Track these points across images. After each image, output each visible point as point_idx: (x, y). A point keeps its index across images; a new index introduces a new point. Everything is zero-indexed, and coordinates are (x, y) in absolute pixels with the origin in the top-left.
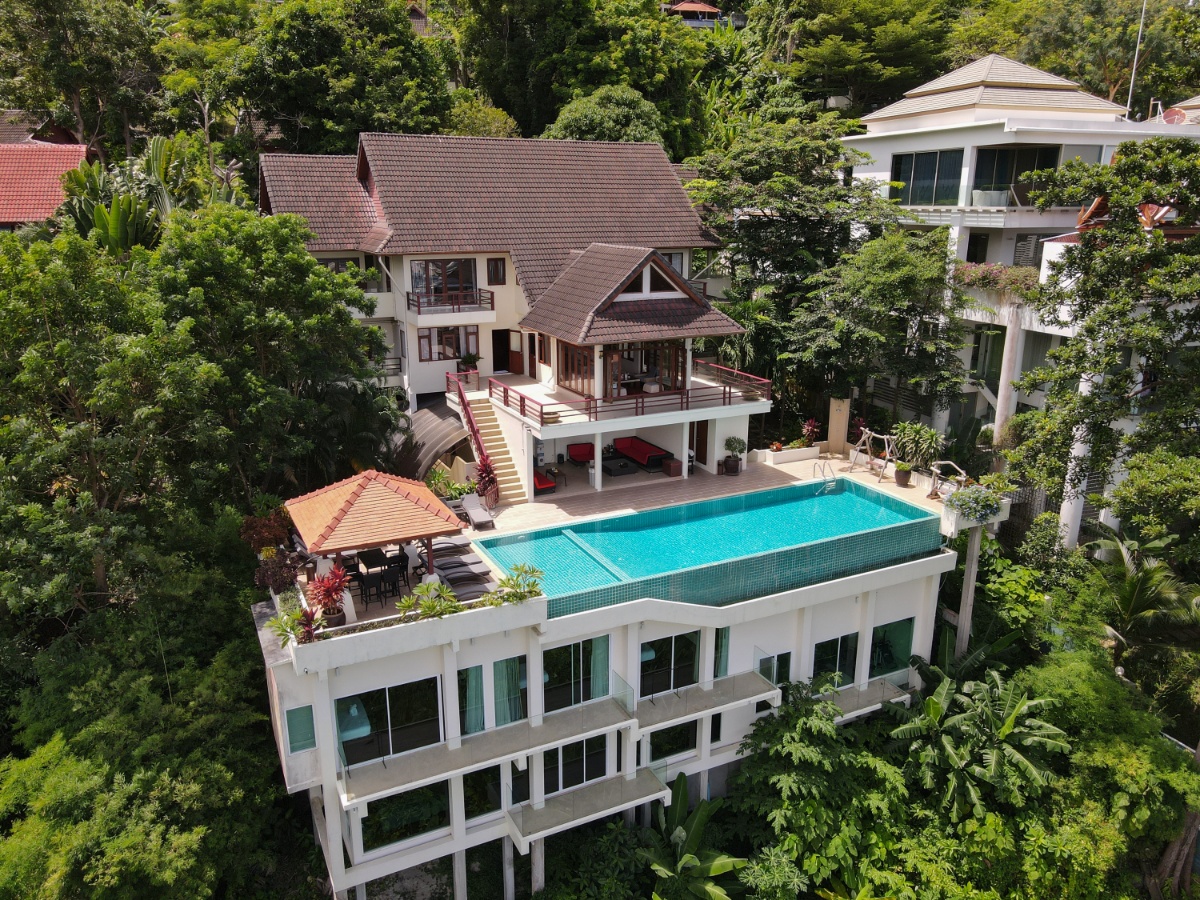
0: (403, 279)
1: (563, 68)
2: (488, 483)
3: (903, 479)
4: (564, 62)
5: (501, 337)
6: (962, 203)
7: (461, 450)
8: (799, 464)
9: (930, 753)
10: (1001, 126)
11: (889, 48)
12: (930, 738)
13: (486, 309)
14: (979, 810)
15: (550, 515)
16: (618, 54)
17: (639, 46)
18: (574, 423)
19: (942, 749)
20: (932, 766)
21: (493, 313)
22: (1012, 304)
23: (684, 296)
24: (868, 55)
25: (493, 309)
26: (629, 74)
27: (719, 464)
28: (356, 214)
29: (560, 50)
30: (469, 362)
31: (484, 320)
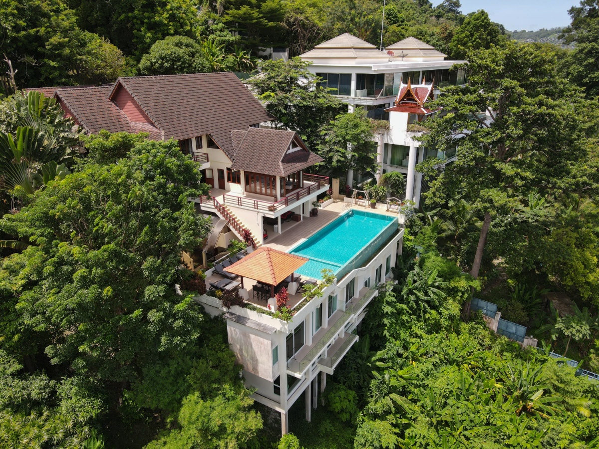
1: (135, 21)
3: (373, 206)
4: (135, 17)
6: (353, 95)
8: (330, 206)
9: (412, 298)
10: (371, 67)
11: (268, 13)
12: (410, 292)
13: (205, 162)
14: (429, 310)
16: (165, 15)
17: (175, 11)
19: (416, 294)
20: (414, 301)
21: (209, 163)
22: (379, 134)
23: (301, 148)
24: (261, 15)
25: (208, 161)
26: (173, 26)
27: (310, 213)
28: (120, 120)
29: (132, 10)
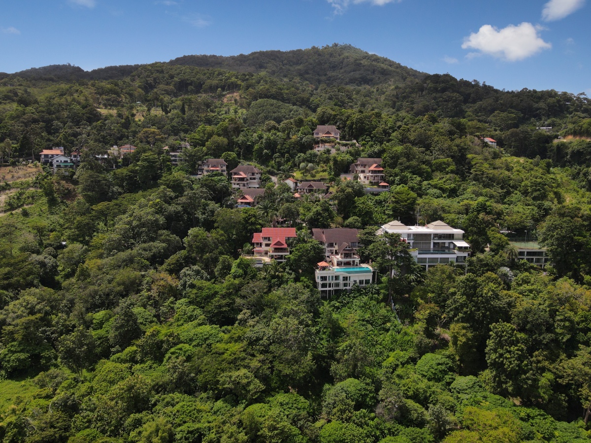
0: (326, 245)
2: (333, 264)
5: (336, 251)
7: (331, 261)
8: (364, 265)
15: (338, 267)
18: (340, 259)
27: (356, 264)
30: (332, 253)
31: (334, 249)
